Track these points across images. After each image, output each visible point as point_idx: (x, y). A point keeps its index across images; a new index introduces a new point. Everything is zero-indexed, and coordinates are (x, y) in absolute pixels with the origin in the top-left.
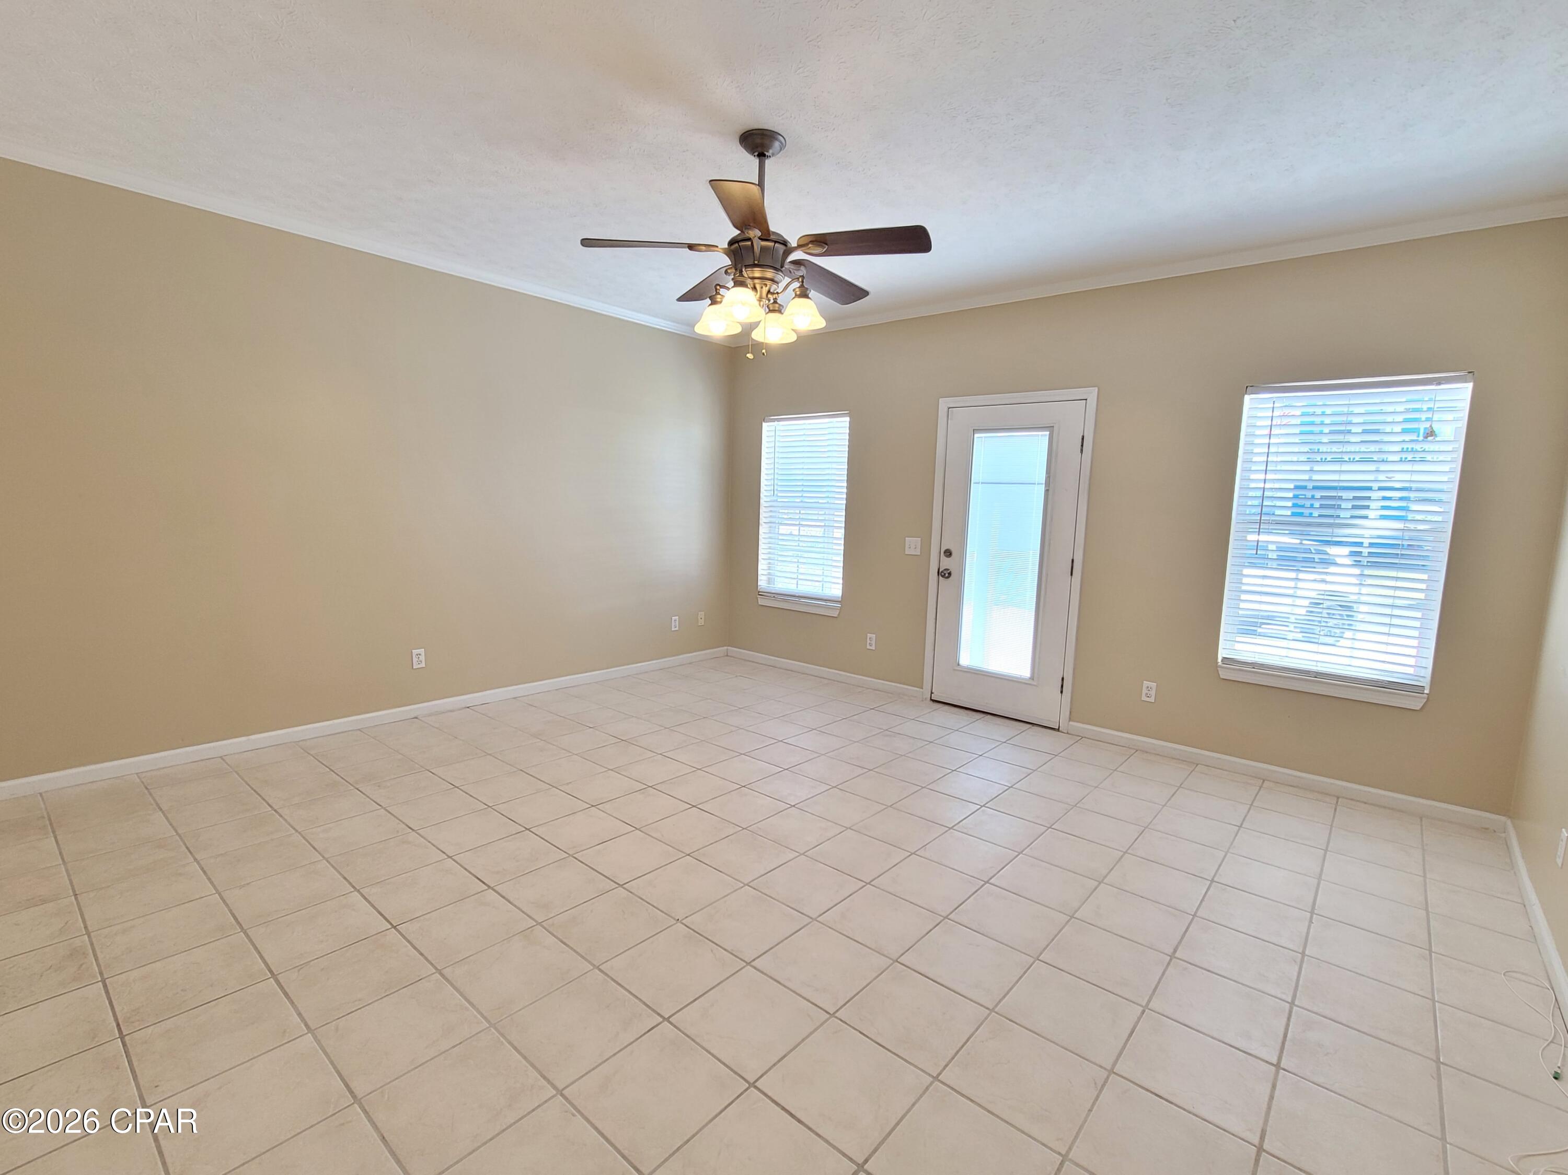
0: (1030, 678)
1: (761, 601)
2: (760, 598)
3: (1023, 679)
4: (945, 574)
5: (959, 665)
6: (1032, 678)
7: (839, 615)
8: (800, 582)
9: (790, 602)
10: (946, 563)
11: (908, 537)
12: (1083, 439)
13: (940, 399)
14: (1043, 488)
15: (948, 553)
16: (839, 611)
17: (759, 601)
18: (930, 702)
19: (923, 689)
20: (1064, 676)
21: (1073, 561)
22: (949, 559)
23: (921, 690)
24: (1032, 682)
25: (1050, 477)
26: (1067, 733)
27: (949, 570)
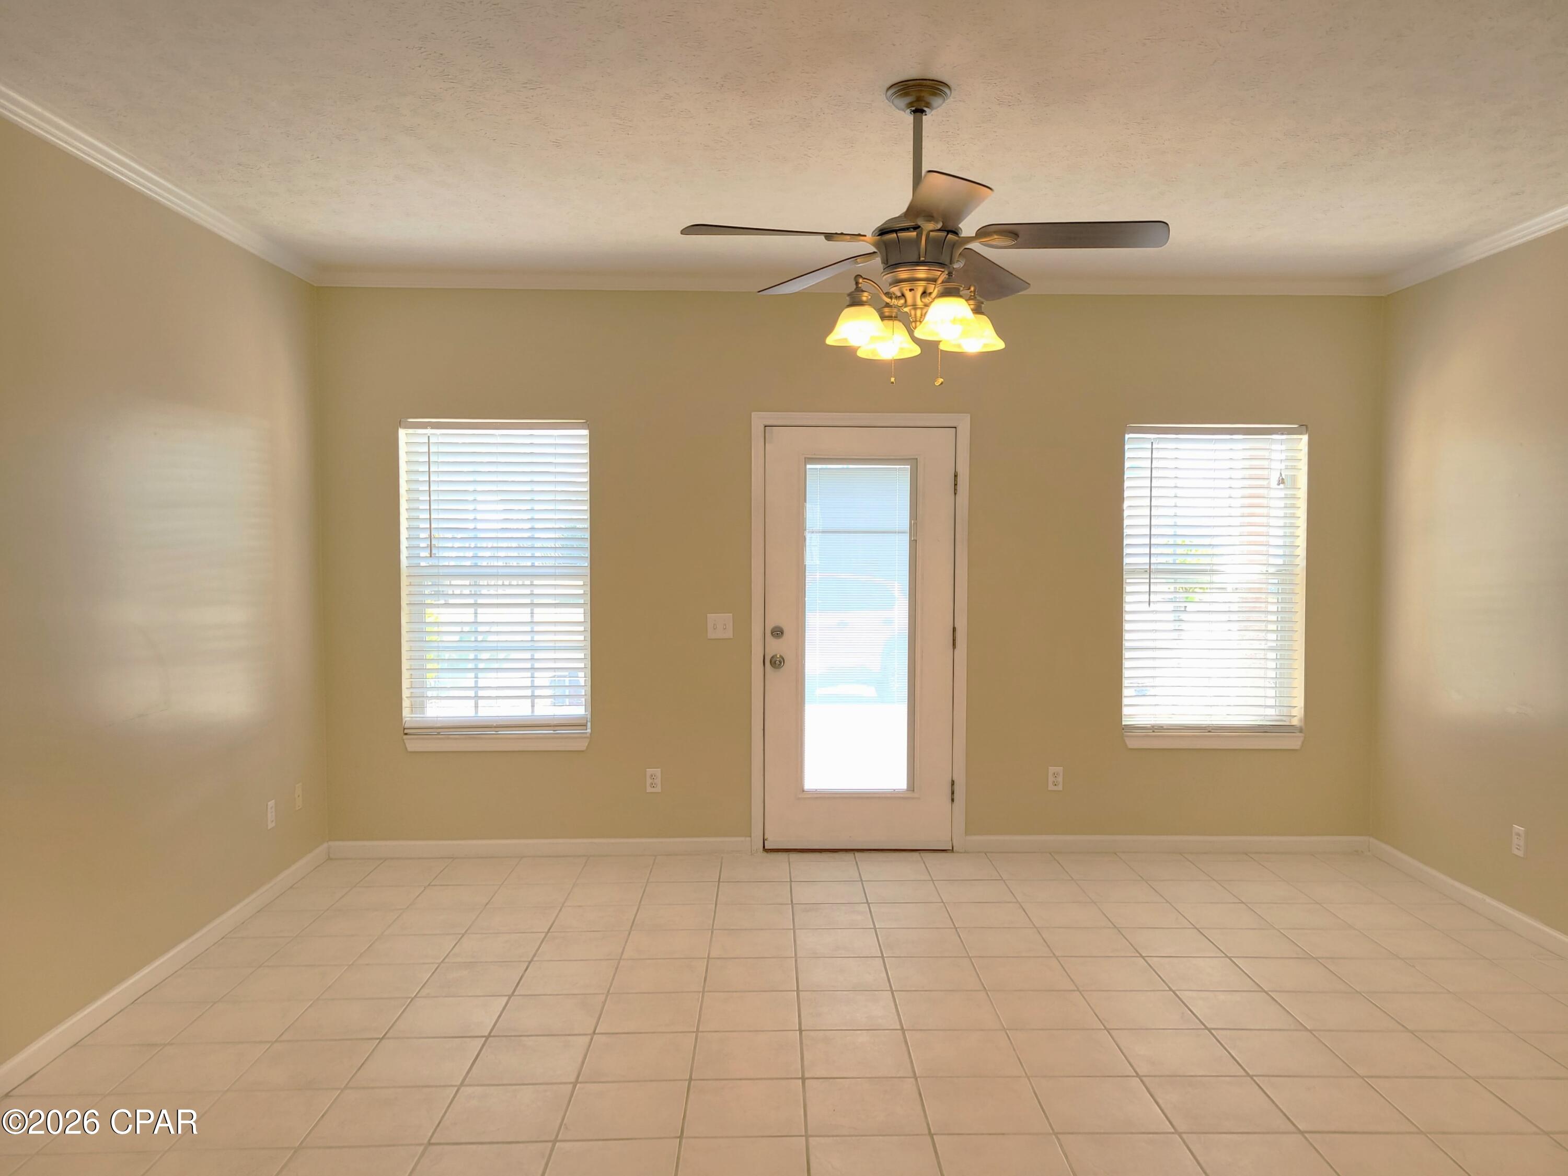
0: (908, 790)
1: (413, 745)
2: (407, 738)
3: (899, 793)
4: (777, 663)
5: (804, 789)
7: (589, 747)
9: (481, 739)
10: (776, 647)
11: (709, 613)
12: (956, 476)
13: (753, 414)
14: (906, 538)
15: (778, 632)
16: (588, 740)
17: (407, 745)
18: (765, 854)
19: (751, 837)
20: (955, 779)
21: (954, 629)
22: (781, 640)
23: (748, 839)
24: (910, 795)
25: (916, 524)
26: (965, 852)
27: (780, 656)
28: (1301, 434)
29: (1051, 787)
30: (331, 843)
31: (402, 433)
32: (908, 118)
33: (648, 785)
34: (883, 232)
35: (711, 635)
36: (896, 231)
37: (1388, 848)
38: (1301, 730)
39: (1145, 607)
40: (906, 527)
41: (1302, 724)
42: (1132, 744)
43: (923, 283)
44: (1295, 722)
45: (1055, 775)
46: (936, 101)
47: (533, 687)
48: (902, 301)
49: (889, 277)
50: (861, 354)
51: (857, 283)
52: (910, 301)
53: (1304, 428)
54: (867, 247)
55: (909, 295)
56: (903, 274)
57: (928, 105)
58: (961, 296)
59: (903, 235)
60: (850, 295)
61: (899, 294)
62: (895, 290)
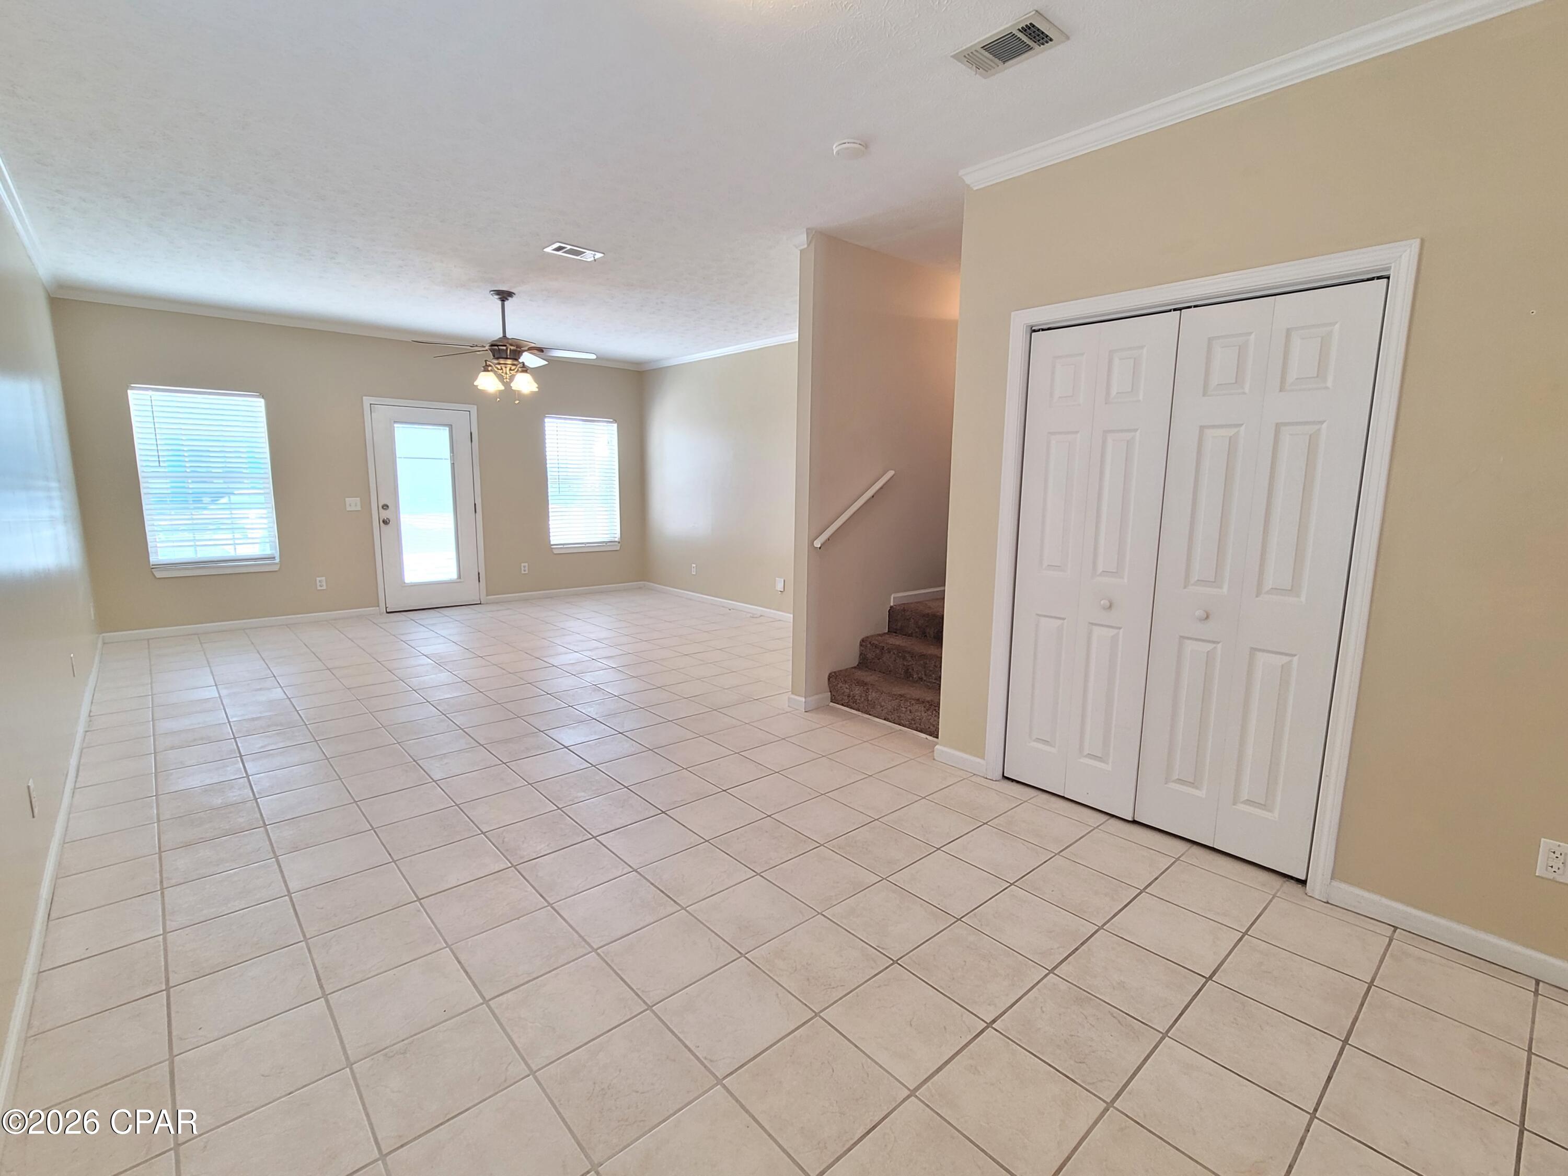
0: (458, 579)
1: (160, 574)
2: (155, 571)
3: (453, 580)
4: (386, 522)
5: (405, 583)
6: (459, 577)
7: (280, 569)
8: (198, 548)
10: (385, 514)
11: (346, 498)
12: (471, 434)
13: (364, 397)
15: (385, 507)
16: (279, 565)
17: (156, 575)
18: (388, 614)
19: (378, 606)
20: (480, 572)
21: (475, 504)
22: (387, 511)
23: (378, 608)
24: (458, 581)
25: (453, 455)
26: (487, 604)
27: (387, 518)
28: (614, 423)
29: (523, 572)
30: (104, 634)
31: (129, 391)
32: (500, 302)
33: (318, 586)
34: (492, 345)
35: (348, 509)
36: (498, 346)
37: (652, 584)
38: (619, 543)
39: (557, 493)
40: (449, 457)
41: (620, 540)
42: (556, 552)
43: (510, 366)
44: (616, 540)
45: (524, 567)
46: (510, 298)
47: (234, 539)
48: (502, 371)
49: (496, 361)
50: (479, 387)
51: (486, 363)
52: (504, 372)
53: (615, 421)
54: (487, 348)
55: (504, 369)
56: (502, 361)
57: (508, 299)
58: (528, 373)
59: (500, 347)
60: (483, 367)
61: (500, 368)
62: (499, 367)
